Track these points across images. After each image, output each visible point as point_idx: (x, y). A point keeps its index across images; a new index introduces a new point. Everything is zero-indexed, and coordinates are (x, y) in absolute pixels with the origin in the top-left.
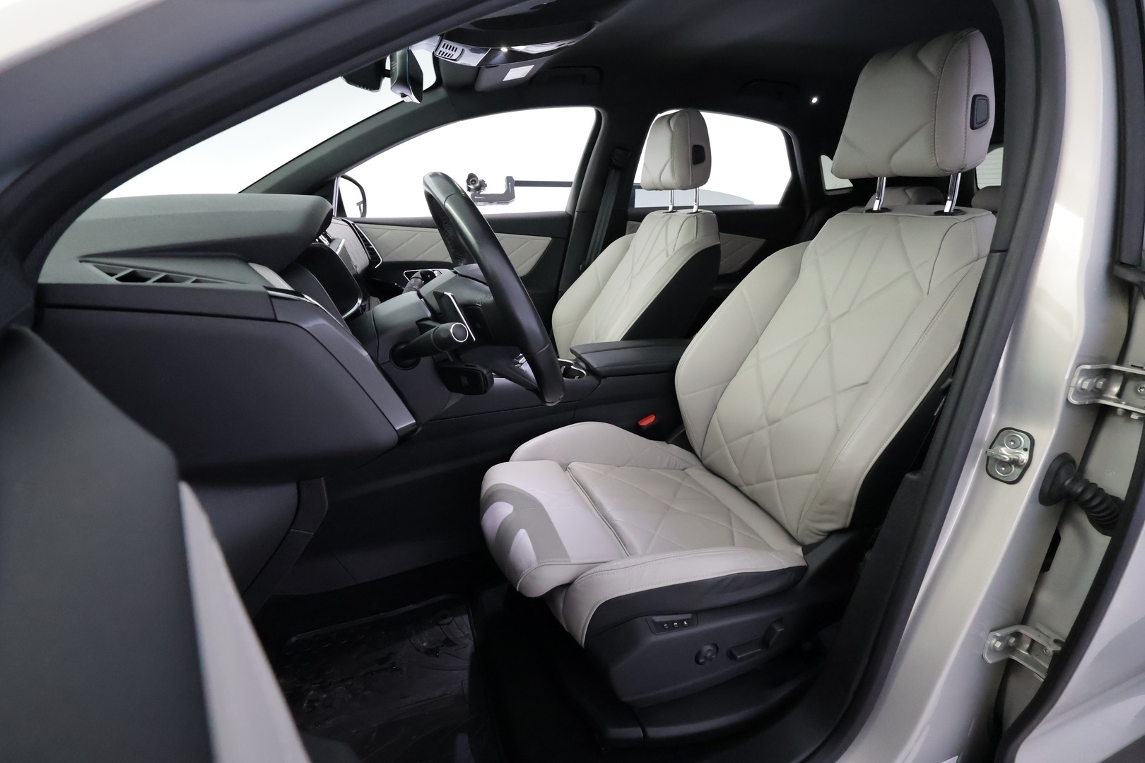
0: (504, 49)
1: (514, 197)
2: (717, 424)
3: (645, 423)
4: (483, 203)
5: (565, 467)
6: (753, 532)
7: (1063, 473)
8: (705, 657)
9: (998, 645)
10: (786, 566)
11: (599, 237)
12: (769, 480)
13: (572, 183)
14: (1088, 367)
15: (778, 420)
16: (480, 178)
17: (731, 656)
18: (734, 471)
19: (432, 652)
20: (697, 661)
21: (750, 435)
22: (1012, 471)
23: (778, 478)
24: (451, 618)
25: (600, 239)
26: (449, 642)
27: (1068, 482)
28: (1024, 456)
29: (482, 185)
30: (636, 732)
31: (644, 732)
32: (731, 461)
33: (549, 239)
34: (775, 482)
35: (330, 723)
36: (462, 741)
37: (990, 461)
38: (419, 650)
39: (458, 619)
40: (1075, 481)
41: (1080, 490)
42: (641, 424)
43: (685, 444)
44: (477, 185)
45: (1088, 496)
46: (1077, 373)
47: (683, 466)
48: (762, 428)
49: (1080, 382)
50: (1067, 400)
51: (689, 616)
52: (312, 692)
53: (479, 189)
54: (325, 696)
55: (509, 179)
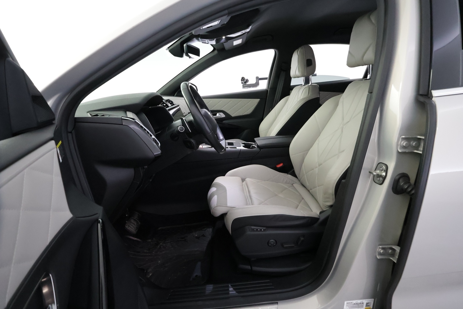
0: (224, 37)
1: (259, 84)
2: (304, 168)
3: (279, 166)
4: (247, 88)
5: (243, 180)
6: (309, 207)
7: (401, 180)
8: (271, 244)
9: (382, 251)
10: (306, 216)
11: (278, 97)
12: (316, 187)
13: (267, 78)
14: (403, 137)
15: (321, 164)
16: (246, 78)
17: (282, 245)
18: (307, 184)
19: (198, 238)
20: (268, 244)
21: (313, 171)
22: (380, 180)
23: (318, 186)
24: (206, 229)
25: (278, 98)
26: (203, 236)
27: (402, 184)
28: (384, 174)
29: (247, 81)
30: (249, 267)
31: (251, 267)
32: (307, 180)
33: (259, 100)
34: (317, 188)
35: (164, 252)
36: (199, 264)
37: (375, 177)
38: (194, 237)
39: (208, 229)
40: (405, 183)
41: (406, 187)
42: (277, 166)
43: (294, 175)
44: (245, 81)
45: (409, 190)
46: (400, 140)
47: (292, 183)
48: (316, 167)
49: (402, 143)
50: (398, 150)
51: (265, 228)
52: (161, 244)
53: (245, 82)
54: (164, 245)
55: (257, 78)
